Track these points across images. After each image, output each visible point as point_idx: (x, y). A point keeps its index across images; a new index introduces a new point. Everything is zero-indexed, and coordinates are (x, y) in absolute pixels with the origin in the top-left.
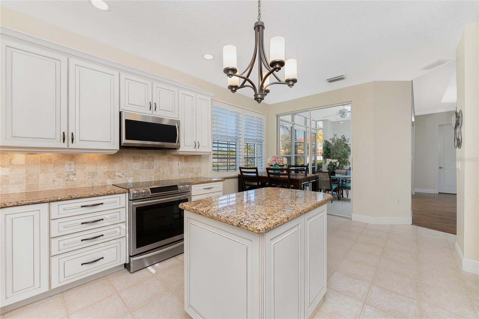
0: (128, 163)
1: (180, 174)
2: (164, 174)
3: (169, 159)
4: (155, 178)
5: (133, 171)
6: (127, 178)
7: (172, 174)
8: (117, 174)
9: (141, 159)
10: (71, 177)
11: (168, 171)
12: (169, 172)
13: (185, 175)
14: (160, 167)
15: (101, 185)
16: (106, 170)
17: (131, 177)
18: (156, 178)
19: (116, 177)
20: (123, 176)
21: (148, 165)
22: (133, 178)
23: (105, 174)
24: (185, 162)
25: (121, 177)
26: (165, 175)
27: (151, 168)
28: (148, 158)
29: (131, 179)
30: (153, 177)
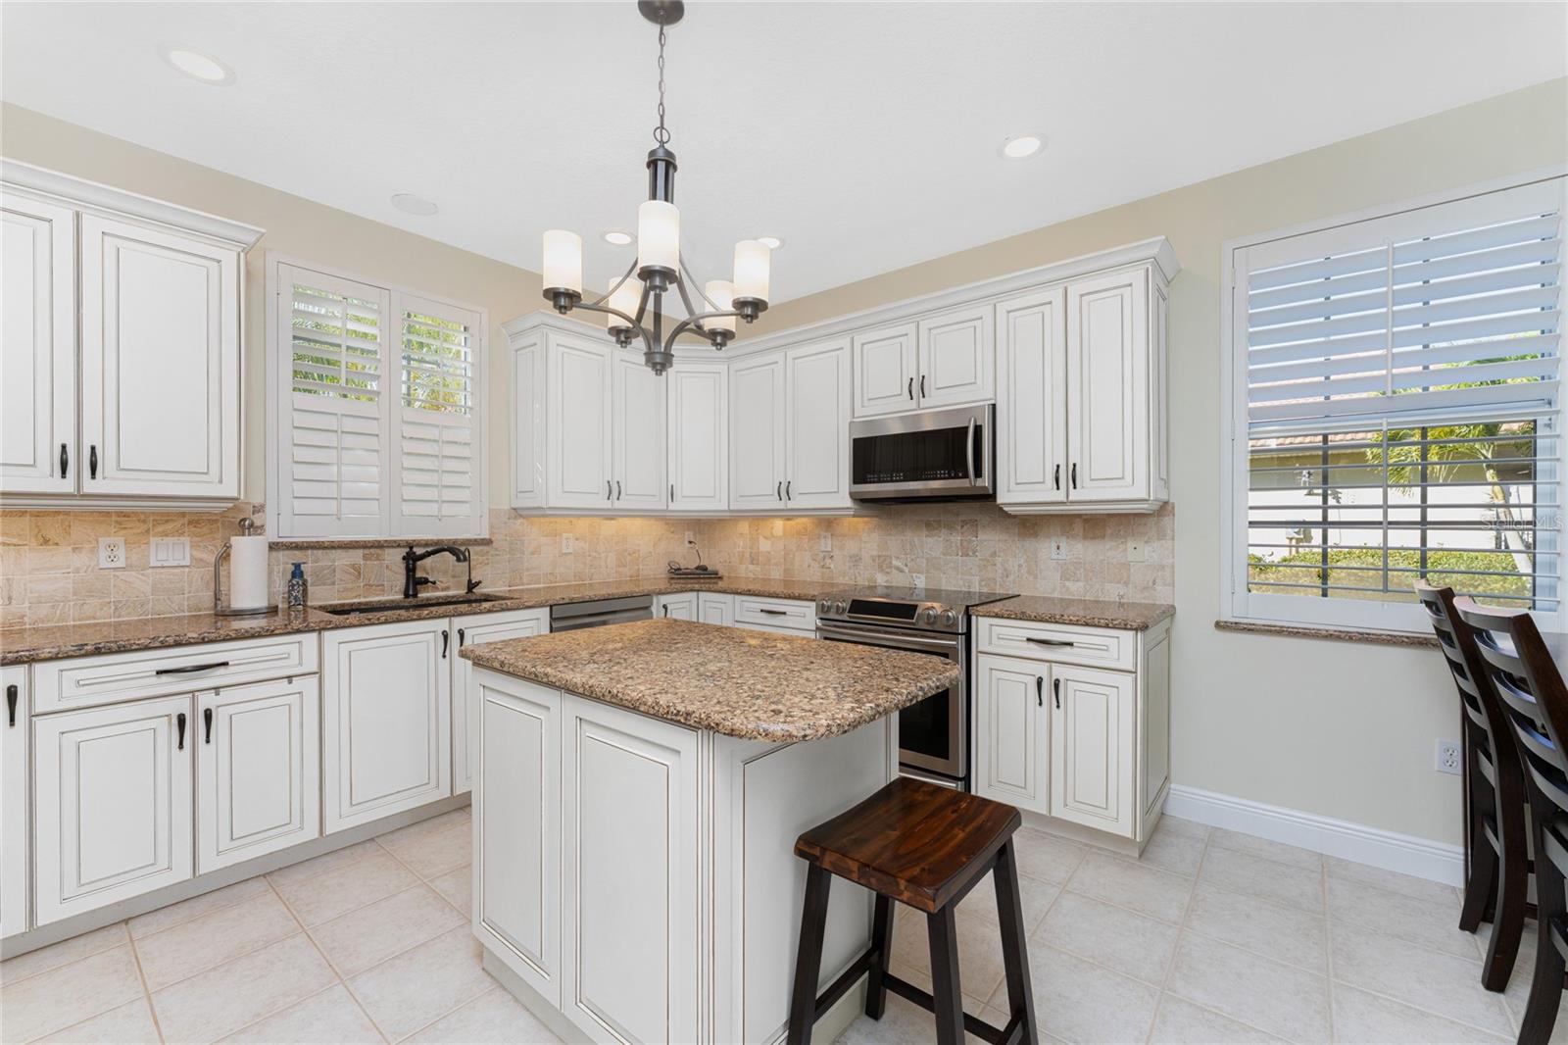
0: (916, 539)
1: (1067, 583)
2: (1007, 577)
3: (1025, 527)
4: (980, 585)
5: (927, 559)
6: (914, 575)
7: (1036, 578)
8: (895, 562)
9: (943, 530)
10: (828, 561)
11: (1020, 566)
12: (1024, 570)
13: (1088, 587)
14: (995, 553)
15: (867, 584)
16: (875, 553)
17: (922, 573)
18: (983, 583)
19: (894, 571)
20: (906, 569)
21: (961, 545)
22: (926, 578)
23: (874, 560)
24: (1084, 539)
25: (902, 571)
26: (1011, 578)
27: (971, 554)
28: (962, 527)
29: (923, 577)
30: (976, 580)
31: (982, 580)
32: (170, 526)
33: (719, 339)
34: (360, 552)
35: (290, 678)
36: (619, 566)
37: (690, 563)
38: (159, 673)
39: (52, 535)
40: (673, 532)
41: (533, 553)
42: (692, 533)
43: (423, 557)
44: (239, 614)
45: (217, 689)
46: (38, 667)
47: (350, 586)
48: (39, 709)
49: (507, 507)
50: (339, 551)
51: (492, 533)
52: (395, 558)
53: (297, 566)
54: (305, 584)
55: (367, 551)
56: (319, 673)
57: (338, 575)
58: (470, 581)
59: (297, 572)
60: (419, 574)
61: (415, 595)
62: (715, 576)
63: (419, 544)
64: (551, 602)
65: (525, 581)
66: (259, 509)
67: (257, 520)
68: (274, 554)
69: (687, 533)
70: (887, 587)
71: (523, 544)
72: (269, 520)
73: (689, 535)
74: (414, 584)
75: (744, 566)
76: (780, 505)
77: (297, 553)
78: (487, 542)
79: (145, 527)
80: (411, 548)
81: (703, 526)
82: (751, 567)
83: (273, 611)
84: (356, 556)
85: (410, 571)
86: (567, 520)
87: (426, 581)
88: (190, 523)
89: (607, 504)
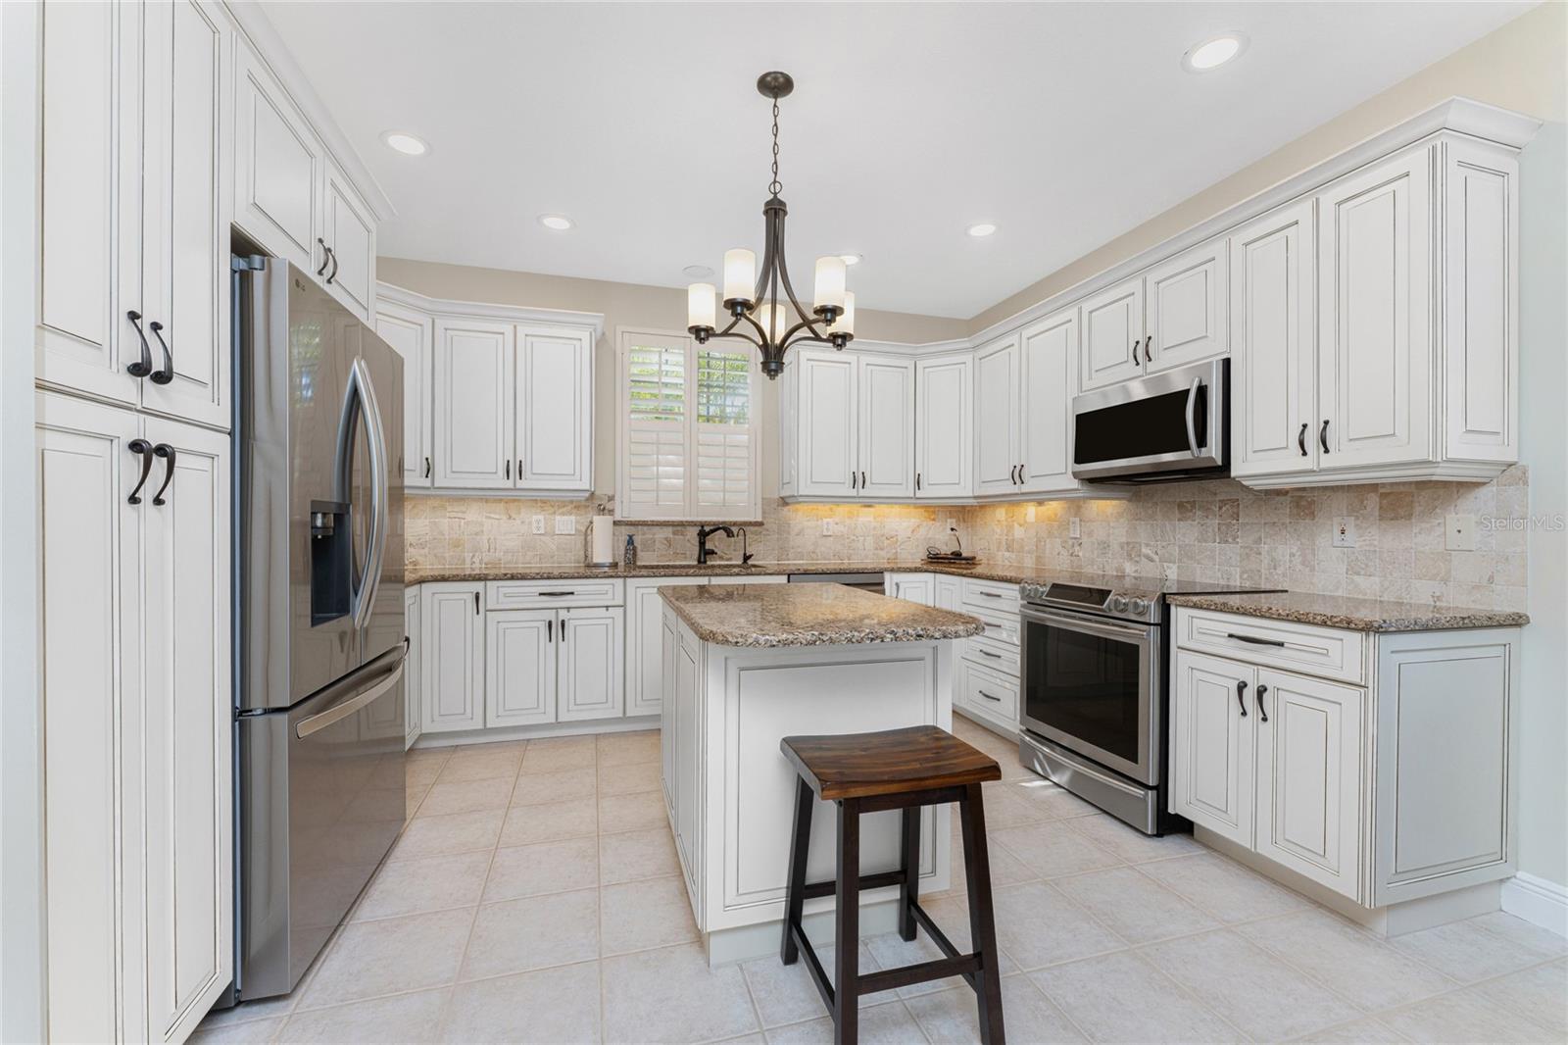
0: (1167, 523)
1: (1355, 577)
2: (1275, 569)
3: (1298, 506)
4: (1241, 577)
5: (1180, 546)
6: (1165, 564)
7: (1313, 569)
8: (1145, 550)
9: (1198, 513)
10: (1077, 548)
11: (1292, 555)
12: (1297, 560)
13: (1386, 584)
14: (1260, 538)
15: (1115, 573)
16: (1124, 540)
17: (1174, 563)
18: (1245, 576)
19: (1143, 558)
20: (1156, 558)
21: (1219, 529)
22: (1179, 567)
23: (1122, 548)
24: (1381, 518)
25: (1152, 560)
26: (1280, 571)
27: (1230, 540)
28: (1220, 508)
29: (1174, 567)
30: (1236, 572)
31: (1246, 572)
32: (565, 509)
33: (839, 341)
34: (670, 529)
35: (607, 607)
36: (877, 549)
37: (946, 549)
38: (541, 594)
39: (514, 516)
40: (934, 520)
41: (797, 535)
42: (954, 520)
43: (708, 534)
44: (597, 566)
45: (568, 608)
46: (489, 583)
47: (664, 553)
48: (489, 607)
49: (776, 496)
50: (658, 527)
51: (763, 517)
52: (692, 534)
53: (631, 537)
54: (635, 549)
55: (675, 528)
56: (624, 606)
57: (657, 545)
58: (745, 554)
59: (630, 541)
60: (709, 546)
61: (705, 562)
62: (971, 561)
63: (709, 524)
64: (787, 572)
65: (790, 556)
66: (611, 499)
67: (609, 506)
68: (617, 527)
69: (949, 520)
70: (1136, 578)
71: (789, 527)
72: (617, 506)
73: (952, 522)
74: (705, 553)
75: (1000, 553)
76: (1015, 489)
77: (632, 528)
78: (761, 524)
79: (553, 510)
80: (702, 527)
81: (964, 512)
82: (1007, 554)
83: (615, 565)
84: (668, 532)
85: (702, 544)
86: (827, 507)
87: (713, 552)
88: (575, 507)
89: (854, 493)
